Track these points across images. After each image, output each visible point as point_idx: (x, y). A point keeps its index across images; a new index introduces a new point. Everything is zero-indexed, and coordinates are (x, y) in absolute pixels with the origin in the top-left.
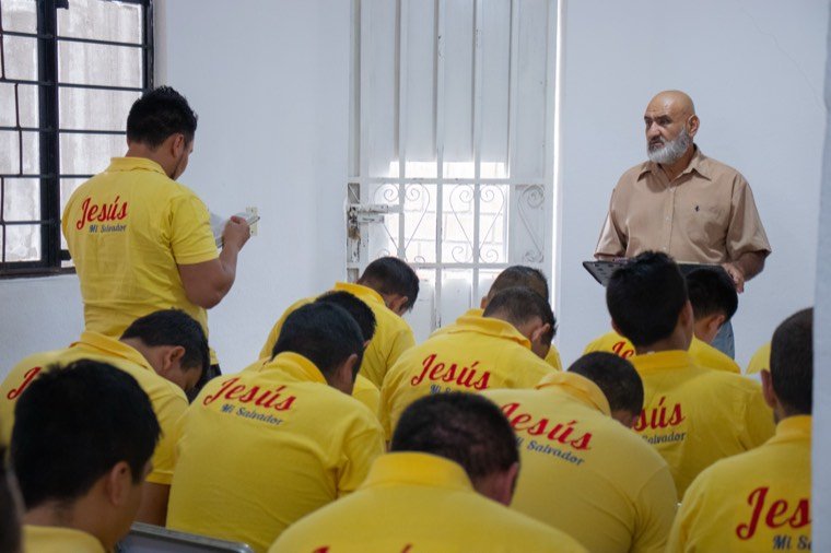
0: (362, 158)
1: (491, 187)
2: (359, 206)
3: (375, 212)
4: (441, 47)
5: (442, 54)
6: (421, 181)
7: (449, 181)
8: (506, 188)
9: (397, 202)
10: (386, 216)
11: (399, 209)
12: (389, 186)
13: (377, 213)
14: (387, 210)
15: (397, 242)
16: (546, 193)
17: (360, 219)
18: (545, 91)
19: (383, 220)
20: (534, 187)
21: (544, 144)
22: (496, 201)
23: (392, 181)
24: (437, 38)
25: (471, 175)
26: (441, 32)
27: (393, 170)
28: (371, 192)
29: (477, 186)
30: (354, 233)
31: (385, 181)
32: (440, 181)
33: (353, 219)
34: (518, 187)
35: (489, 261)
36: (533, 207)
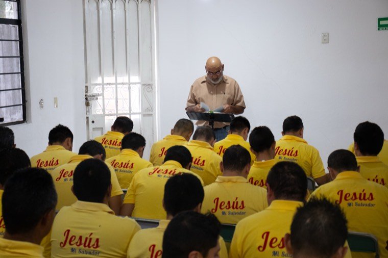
0: (88, 77)
1: (134, 85)
2: (88, 94)
3: (94, 96)
4: (115, 35)
5: (115, 37)
6: (109, 84)
7: (119, 84)
8: (139, 86)
9: (102, 92)
10: (98, 97)
11: (102, 95)
12: (98, 86)
13: (95, 97)
14: (99, 95)
15: (102, 106)
16: (153, 87)
17: (89, 99)
18: (151, 51)
19: (97, 99)
20: (149, 85)
21: (152, 69)
22: (136, 90)
23: (99, 84)
24: (113, 32)
25: (127, 81)
26: (114, 30)
27: (99, 80)
28: (92, 88)
29: (129, 85)
30: (87, 104)
31: (96, 84)
32: (116, 84)
33: (86, 99)
34: (144, 85)
35: (135, 112)
36: (149, 92)
